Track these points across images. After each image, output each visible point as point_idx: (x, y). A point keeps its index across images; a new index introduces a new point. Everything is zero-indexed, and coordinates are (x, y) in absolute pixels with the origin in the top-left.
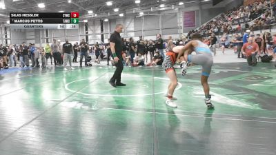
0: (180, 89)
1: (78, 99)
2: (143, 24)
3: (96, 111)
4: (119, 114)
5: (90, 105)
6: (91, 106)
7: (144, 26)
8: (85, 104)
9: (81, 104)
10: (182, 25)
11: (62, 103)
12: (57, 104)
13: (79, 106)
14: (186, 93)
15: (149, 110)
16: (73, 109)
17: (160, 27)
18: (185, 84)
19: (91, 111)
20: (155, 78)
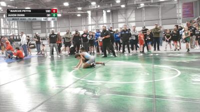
0: (179, 76)
1: (83, 85)
2: (144, 15)
3: (99, 97)
4: (121, 99)
5: (94, 91)
6: (94, 93)
7: (144, 16)
8: (88, 90)
9: (86, 90)
10: (181, 15)
11: (66, 90)
12: (62, 90)
13: (83, 91)
14: (185, 80)
15: (149, 96)
16: (78, 94)
17: (160, 17)
18: (184, 72)
19: (95, 96)
20: (155, 66)
